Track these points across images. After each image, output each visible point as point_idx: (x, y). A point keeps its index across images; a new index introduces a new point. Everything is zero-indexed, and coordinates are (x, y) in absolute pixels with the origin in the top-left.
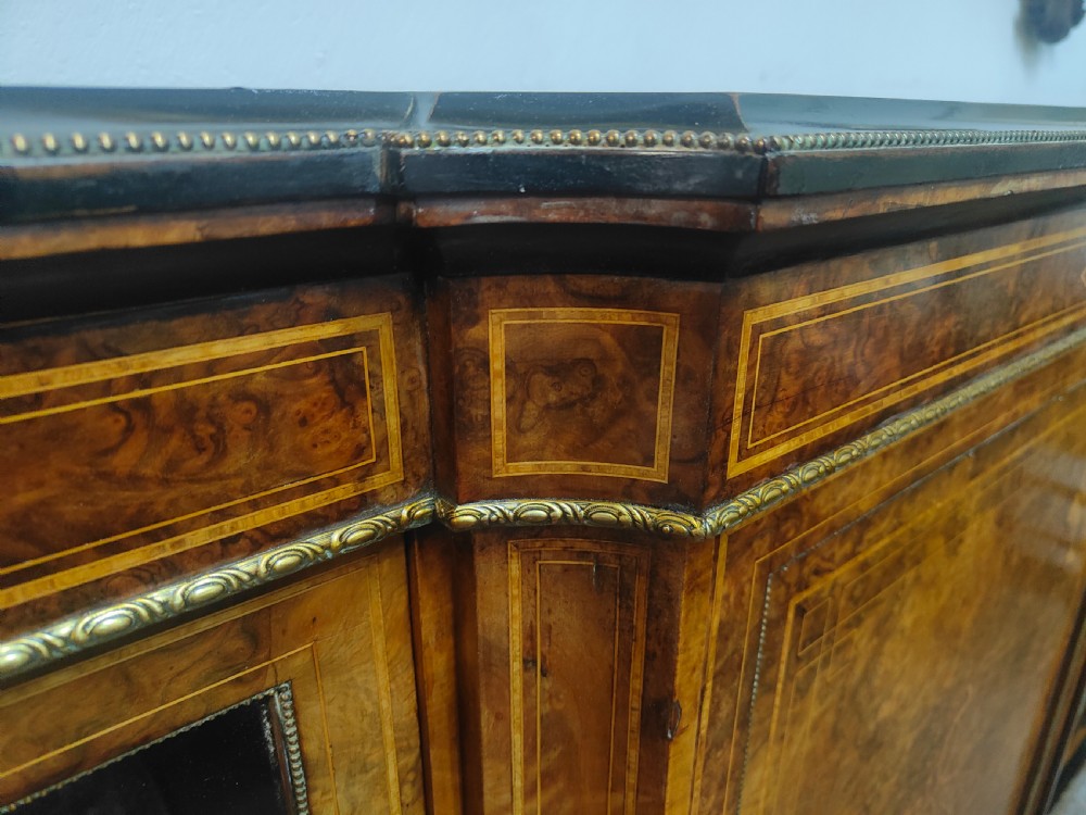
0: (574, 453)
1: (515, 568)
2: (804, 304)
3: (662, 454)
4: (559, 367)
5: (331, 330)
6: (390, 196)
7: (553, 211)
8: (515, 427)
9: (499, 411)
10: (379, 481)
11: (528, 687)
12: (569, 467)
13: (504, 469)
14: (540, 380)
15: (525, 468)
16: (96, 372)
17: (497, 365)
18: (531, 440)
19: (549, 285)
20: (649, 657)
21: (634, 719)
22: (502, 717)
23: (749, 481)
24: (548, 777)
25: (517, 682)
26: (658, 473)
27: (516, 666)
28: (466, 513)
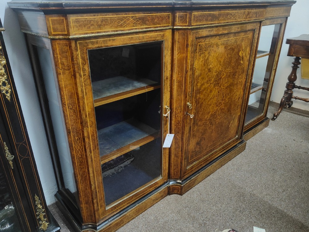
0: (182, 23)
1: (177, 33)
2: (197, 13)
3: (188, 23)
4: (181, 17)
5: (168, 14)
6: (173, 5)
7: (182, 6)
8: (178, 21)
9: (177, 20)
10: (170, 25)
11: (178, 44)
12: (181, 24)
13: (177, 24)
14: (180, 18)
15: (179, 24)
16: (159, 14)
17: (177, 17)
18: (179, 22)
19: (181, 11)
20: (187, 40)
21: (186, 46)
22: (176, 47)
23: (193, 26)
24: (179, 53)
25: (177, 44)
26: (187, 24)
27: (177, 42)
28: (175, 27)
